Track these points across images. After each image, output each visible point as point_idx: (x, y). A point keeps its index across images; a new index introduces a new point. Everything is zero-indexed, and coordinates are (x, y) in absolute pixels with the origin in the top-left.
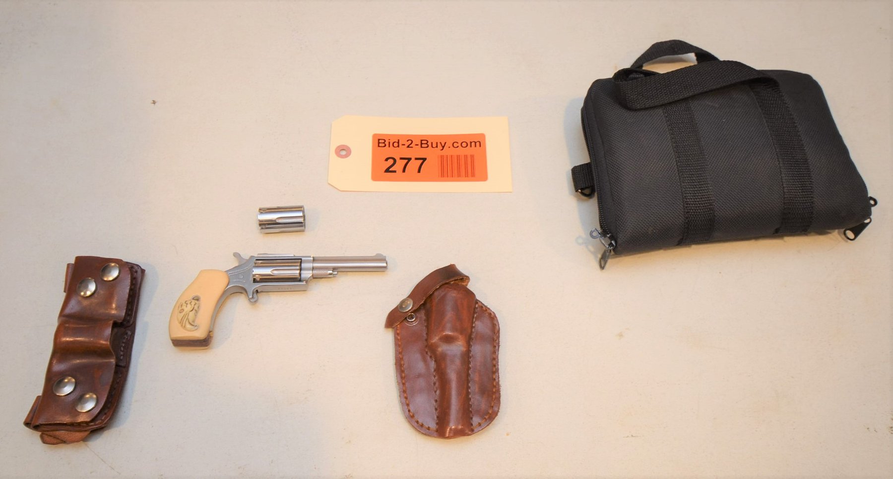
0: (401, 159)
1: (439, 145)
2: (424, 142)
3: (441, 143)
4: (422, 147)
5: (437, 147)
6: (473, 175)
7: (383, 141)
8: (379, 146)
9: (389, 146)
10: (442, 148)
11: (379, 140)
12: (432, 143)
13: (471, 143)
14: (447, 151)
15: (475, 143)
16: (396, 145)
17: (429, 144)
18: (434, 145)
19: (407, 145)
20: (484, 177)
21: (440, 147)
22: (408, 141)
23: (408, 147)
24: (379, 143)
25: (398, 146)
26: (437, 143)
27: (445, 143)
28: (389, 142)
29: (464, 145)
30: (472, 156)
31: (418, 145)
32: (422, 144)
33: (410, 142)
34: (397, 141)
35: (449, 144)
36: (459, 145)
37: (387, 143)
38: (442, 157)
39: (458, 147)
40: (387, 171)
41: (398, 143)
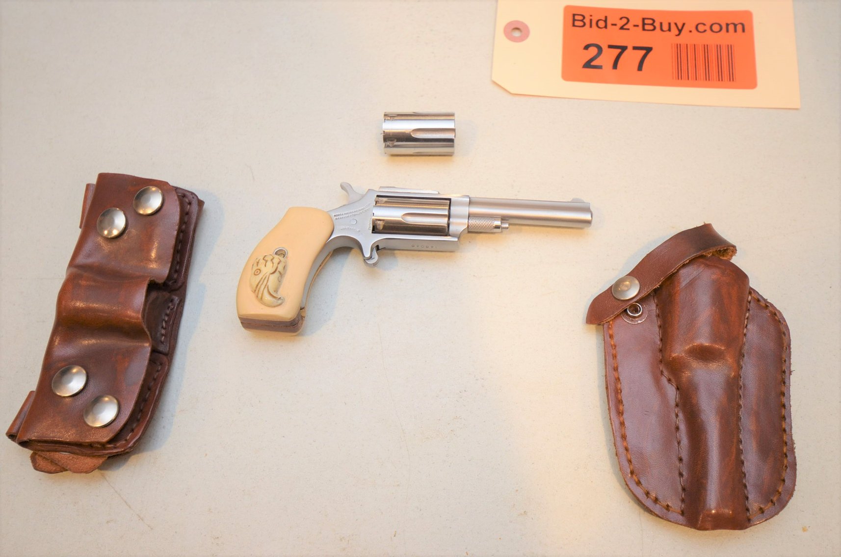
0: (610, 47)
1: (673, 27)
2: (648, 22)
3: (676, 24)
4: (644, 29)
5: (669, 30)
6: (732, 78)
7: (580, 18)
8: (574, 25)
9: (591, 26)
10: (677, 32)
11: (574, 15)
12: (661, 23)
13: (727, 25)
14: (686, 38)
15: (735, 25)
16: (602, 24)
17: (657, 24)
18: (665, 27)
19: (619, 26)
20: (750, 82)
21: (674, 31)
22: (621, 19)
23: (622, 28)
24: (574, 20)
25: (606, 27)
26: (670, 24)
27: (684, 24)
28: (591, 20)
29: (716, 28)
30: (730, 48)
31: (638, 26)
32: (644, 24)
33: (625, 21)
34: (604, 19)
35: (690, 26)
36: (707, 28)
37: (587, 21)
38: (678, 46)
39: (705, 31)
40: (588, 65)
41: (606, 21)
